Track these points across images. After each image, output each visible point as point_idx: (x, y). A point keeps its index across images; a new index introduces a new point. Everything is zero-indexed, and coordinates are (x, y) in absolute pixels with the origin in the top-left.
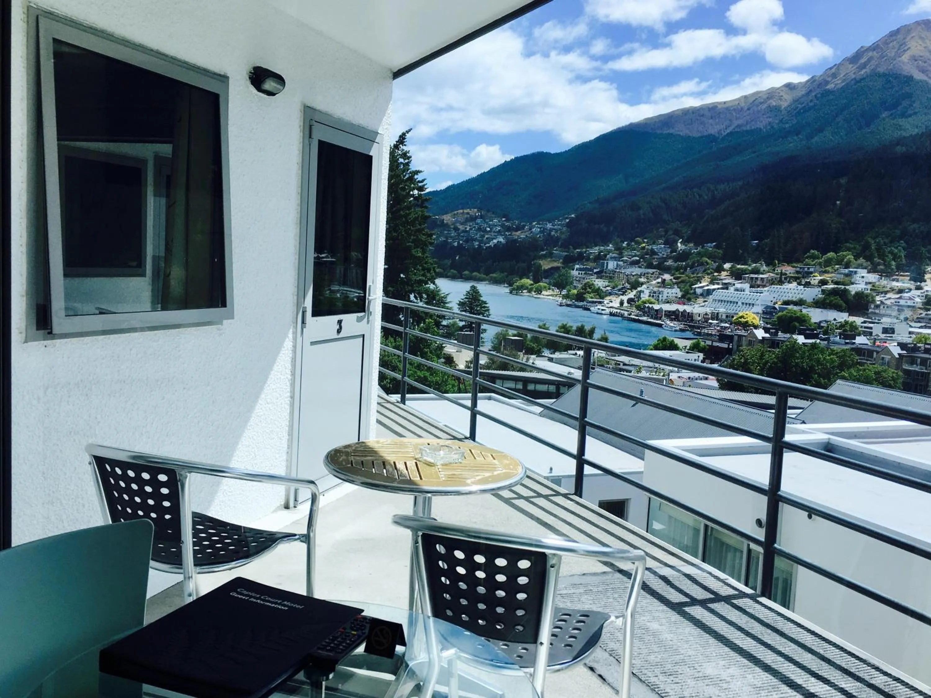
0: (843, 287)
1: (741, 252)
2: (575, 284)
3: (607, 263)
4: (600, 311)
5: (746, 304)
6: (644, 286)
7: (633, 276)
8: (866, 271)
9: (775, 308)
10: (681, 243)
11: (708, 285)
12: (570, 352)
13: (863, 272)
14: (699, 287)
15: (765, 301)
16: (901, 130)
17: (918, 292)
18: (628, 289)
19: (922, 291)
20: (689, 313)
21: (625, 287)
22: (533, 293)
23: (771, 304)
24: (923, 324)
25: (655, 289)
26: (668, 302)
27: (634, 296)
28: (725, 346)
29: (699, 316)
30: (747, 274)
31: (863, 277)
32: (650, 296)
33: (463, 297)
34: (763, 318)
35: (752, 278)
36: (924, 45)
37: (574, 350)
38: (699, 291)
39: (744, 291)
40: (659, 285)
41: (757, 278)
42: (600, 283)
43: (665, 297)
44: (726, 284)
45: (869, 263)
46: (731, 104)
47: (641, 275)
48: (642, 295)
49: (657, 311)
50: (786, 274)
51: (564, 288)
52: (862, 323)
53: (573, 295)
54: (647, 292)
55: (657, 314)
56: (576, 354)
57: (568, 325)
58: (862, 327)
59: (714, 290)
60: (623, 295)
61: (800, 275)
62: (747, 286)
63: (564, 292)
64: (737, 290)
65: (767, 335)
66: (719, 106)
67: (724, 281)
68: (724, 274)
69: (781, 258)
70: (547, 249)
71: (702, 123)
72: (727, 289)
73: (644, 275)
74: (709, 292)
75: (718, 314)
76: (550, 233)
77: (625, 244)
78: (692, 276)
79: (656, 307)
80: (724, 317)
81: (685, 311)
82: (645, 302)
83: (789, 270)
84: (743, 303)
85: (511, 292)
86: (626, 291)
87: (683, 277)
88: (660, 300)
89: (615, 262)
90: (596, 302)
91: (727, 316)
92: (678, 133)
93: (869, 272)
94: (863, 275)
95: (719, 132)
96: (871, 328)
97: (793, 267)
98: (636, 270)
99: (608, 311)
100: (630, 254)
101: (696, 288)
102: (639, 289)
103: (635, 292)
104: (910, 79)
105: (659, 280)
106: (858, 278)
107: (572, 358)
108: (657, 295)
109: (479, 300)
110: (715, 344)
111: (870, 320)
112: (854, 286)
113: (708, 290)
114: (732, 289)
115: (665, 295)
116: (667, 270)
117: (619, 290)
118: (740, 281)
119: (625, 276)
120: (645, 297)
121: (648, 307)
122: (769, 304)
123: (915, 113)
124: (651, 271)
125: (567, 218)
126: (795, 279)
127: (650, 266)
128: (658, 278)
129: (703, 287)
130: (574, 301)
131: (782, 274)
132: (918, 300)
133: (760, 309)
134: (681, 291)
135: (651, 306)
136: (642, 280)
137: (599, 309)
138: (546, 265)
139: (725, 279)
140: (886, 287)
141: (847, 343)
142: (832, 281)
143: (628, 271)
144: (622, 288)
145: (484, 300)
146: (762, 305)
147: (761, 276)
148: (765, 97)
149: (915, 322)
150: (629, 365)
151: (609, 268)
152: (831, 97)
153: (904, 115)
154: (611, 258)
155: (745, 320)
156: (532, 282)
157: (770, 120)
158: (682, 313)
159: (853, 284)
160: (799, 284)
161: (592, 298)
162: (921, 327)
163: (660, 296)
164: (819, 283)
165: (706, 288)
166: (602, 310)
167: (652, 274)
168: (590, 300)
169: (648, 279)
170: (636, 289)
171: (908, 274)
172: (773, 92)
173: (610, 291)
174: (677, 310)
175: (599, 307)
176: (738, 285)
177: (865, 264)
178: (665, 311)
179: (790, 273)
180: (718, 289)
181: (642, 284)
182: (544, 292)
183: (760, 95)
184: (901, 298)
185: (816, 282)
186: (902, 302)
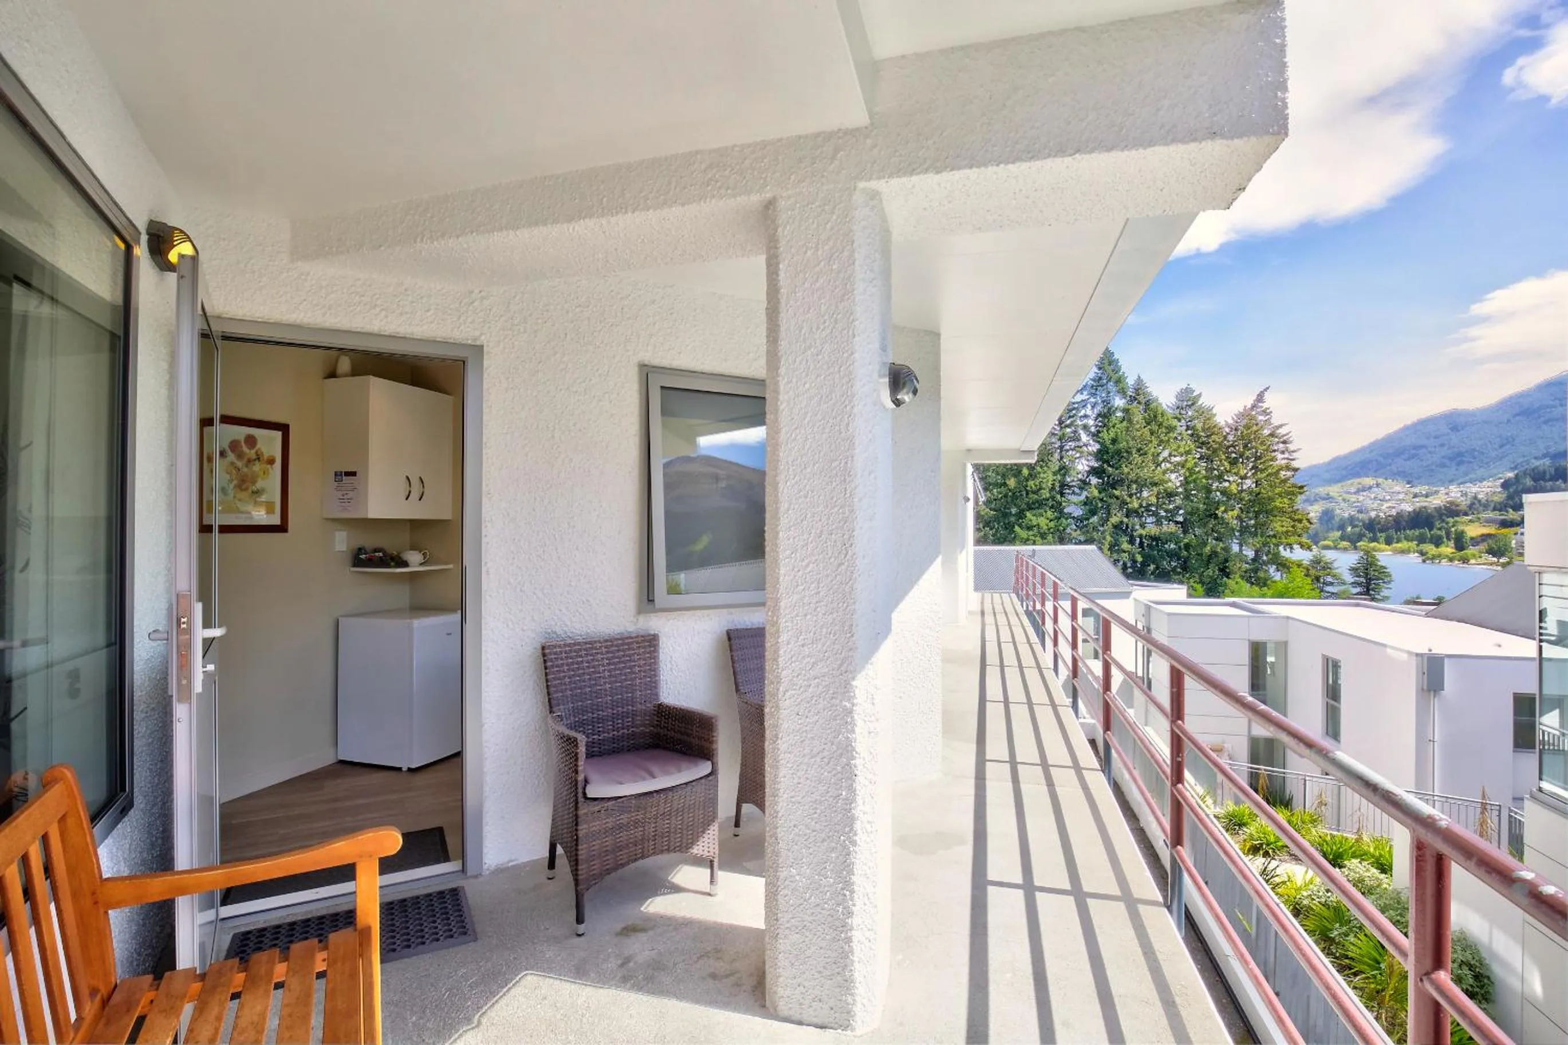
22: (1457, 562)
33: (1356, 562)
51: (1502, 555)
70: (1473, 514)
76: (1477, 496)
85: (1424, 561)
109: (1376, 565)
125: (1501, 478)
138: (1474, 530)
145: (1384, 565)
156: (1454, 551)
182: (1473, 561)
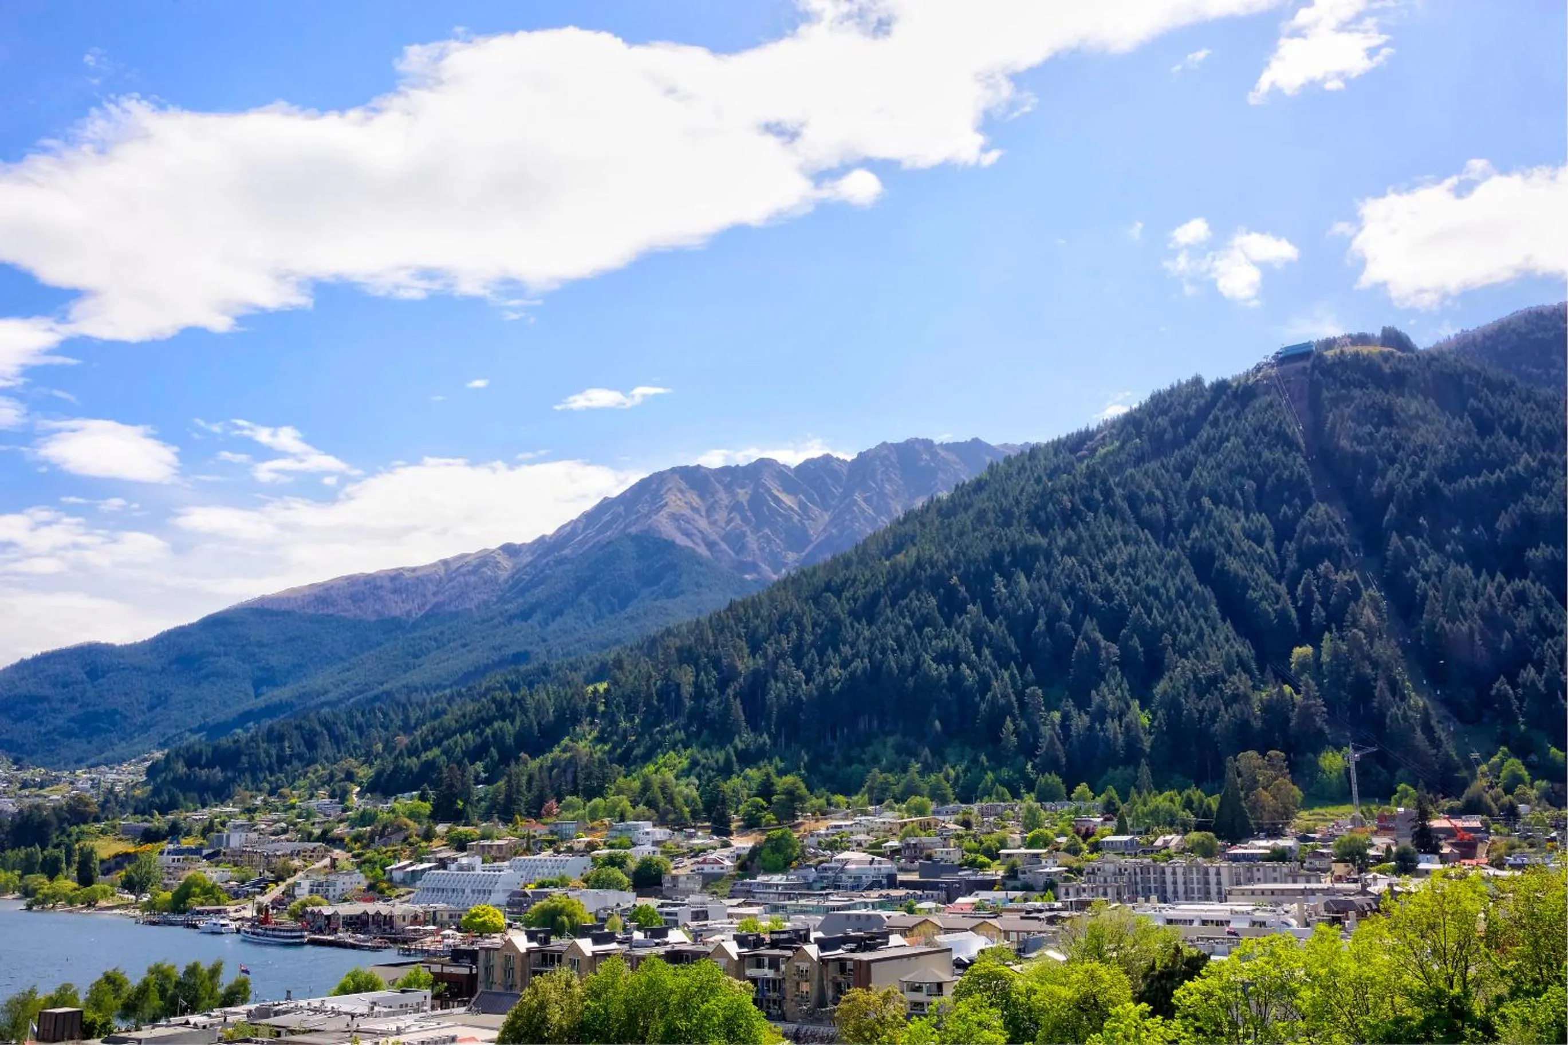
0: (623, 851)
1: (461, 804)
2: (166, 881)
3: (228, 837)
4: (216, 929)
5: (479, 891)
6: (300, 874)
7: (279, 857)
8: (650, 823)
9: (525, 895)
10: (358, 794)
11: (411, 864)
12: (174, 1020)
13: (647, 826)
14: (397, 869)
15: (508, 884)
16: (668, 615)
17: (726, 852)
18: (272, 882)
19: (731, 849)
20: (385, 916)
21: (264, 880)
22: (79, 905)
23: (517, 888)
24: (741, 900)
25: (322, 878)
26: (345, 900)
27: (283, 893)
28: (466, 971)
29: (404, 920)
30: (473, 841)
31: (648, 833)
32: (311, 891)
34: (509, 913)
35: (483, 846)
36: (684, 500)
37: (182, 1014)
38: (398, 876)
39: (473, 869)
40: (327, 870)
41: (490, 846)
42: (212, 874)
43: (339, 892)
44: (441, 859)
45: (653, 811)
46: (425, 572)
47: (292, 854)
48: (297, 892)
49: (328, 917)
50: (534, 837)
51: (143, 890)
52: (659, 907)
53: (165, 902)
54: (306, 885)
55: (329, 923)
56: (187, 1023)
57: (165, 966)
58: (661, 913)
59: (424, 871)
60: (260, 893)
61: (555, 837)
62: (478, 860)
63: (146, 898)
64: (461, 868)
65: (535, 944)
66: (407, 575)
67: (439, 856)
68: (436, 842)
69: (523, 812)
70: (107, 819)
71: (380, 599)
72: (445, 867)
73: (298, 854)
74: (415, 876)
75: (434, 913)
76: (112, 788)
77: (258, 802)
78: (384, 849)
79: (327, 911)
80: (446, 917)
81: (378, 913)
82: (304, 905)
83: (539, 830)
84: (473, 891)
85: (29, 908)
86: (267, 886)
87: (369, 854)
88: (330, 897)
89: (244, 835)
90: (209, 912)
91: (451, 916)
92: (343, 614)
93: (654, 826)
94: (647, 830)
95: (409, 613)
96: (676, 914)
97: (544, 824)
98: (284, 846)
99: (233, 926)
100: (270, 817)
101: (392, 869)
102: (290, 881)
103: (283, 886)
104: (671, 545)
105: (327, 861)
106: (641, 836)
107: (181, 1034)
108: (324, 888)
110: (447, 970)
111: (670, 901)
112: (638, 848)
113: (413, 871)
114: (453, 867)
115: (339, 887)
116: (338, 842)
117: (254, 885)
118: (465, 853)
119: (263, 859)
120: (303, 893)
121: (312, 913)
122: (516, 889)
123: (683, 592)
124: (310, 846)
125: (146, 760)
126: (551, 843)
127: (309, 837)
128: (323, 857)
129: (405, 867)
130: (165, 913)
131: (529, 837)
132: (727, 863)
133: (502, 898)
134: (367, 877)
135: (316, 909)
136: (297, 863)
137: (215, 924)
138: (106, 848)
139: (440, 851)
140: (682, 847)
141: (657, 944)
142: (605, 843)
143: (267, 849)
144: (260, 881)
146: (505, 891)
147: (497, 842)
148: (475, 562)
149: (729, 898)
150: (298, 1032)
151: (232, 845)
152: (568, 566)
153: (669, 594)
154: (236, 827)
155: (481, 920)
156: (75, 885)
157: (485, 597)
158: (373, 917)
159: (634, 845)
160: (557, 852)
161: (202, 904)
162: (739, 905)
163: (331, 889)
164: (586, 846)
165: (410, 869)
166: (223, 925)
167: (313, 851)
168: (198, 908)
169: (305, 860)
170: (284, 880)
171: (707, 824)
172: (486, 556)
173: (236, 888)
174: (365, 913)
175: (214, 921)
176: (464, 860)
177: (647, 814)
178: (344, 918)
179: (541, 835)
180: (430, 869)
181: (295, 871)
182: (102, 903)
183: (468, 559)
184: (704, 862)
185: (582, 846)
186: (707, 869)
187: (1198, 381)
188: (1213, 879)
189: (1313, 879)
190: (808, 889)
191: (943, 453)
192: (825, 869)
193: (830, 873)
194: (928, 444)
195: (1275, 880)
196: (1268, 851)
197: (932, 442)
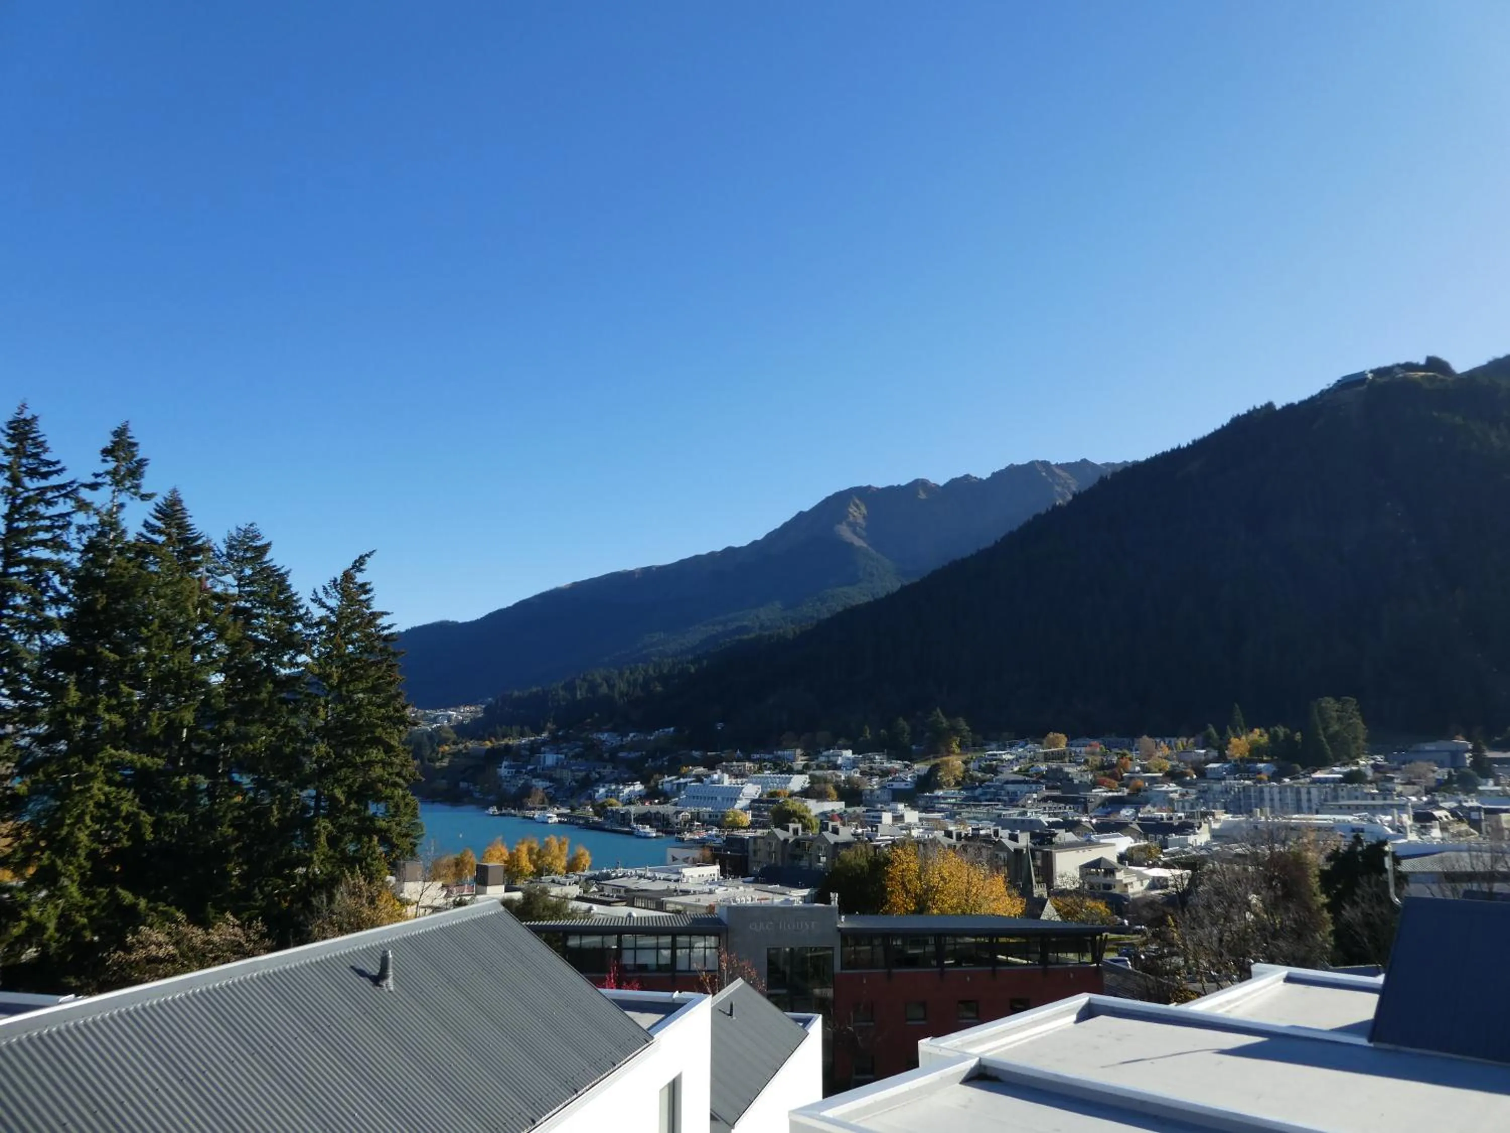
5: (728, 799)
8: (850, 751)
9: (762, 802)
11: (677, 779)
13: (848, 754)
14: (666, 782)
15: (749, 794)
19: (913, 771)
20: (663, 815)
23: (756, 797)
26: (632, 803)
29: (677, 818)
30: (719, 762)
34: (752, 814)
35: (727, 767)
38: (667, 786)
39: (722, 783)
40: (616, 781)
44: (698, 776)
48: (597, 796)
49: (623, 815)
54: (603, 792)
55: (624, 819)
59: (686, 783)
61: (779, 761)
64: (713, 782)
67: (695, 773)
72: (701, 781)
74: (680, 787)
75: (699, 813)
76: (463, 722)
79: (622, 810)
80: (707, 817)
82: (604, 805)
84: (723, 799)
86: (575, 792)
91: (710, 816)
94: (848, 757)
100: (571, 744)
101: (663, 782)
103: (587, 792)
105: (615, 776)
106: (841, 763)
108: (616, 794)
113: (678, 784)
116: (623, 762)
117: (566, 791)
119: (570, 773)
120: (601, 797)
121: (612, 811)
125: (482, 703)
126: (777, 765)
128: (612, 773)
130: (509, 809)
131: (760, 760)
132: (911, 781)
140: (875, 769)
146: (746, 799)
147: (737, 764)
154: (548, 750)
158: (655, 815)
160: (782, 771)
165: (675, 782)
170: (587, 788)
176: (715, 776)
180: (691, 782)
184: (893, 780)
185: (800, 768)
186: (896, 785)
187: (1270, 406)
188: (1304, 797)
189: (1389, 797)
190: (975, 801)
191: (1057, 471)
192: (989, 787)
193: (992, 790)
194: (1046, 464)
195: (1357, 798)
196: (1341, 776)
197: (1049, 463)
